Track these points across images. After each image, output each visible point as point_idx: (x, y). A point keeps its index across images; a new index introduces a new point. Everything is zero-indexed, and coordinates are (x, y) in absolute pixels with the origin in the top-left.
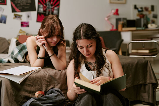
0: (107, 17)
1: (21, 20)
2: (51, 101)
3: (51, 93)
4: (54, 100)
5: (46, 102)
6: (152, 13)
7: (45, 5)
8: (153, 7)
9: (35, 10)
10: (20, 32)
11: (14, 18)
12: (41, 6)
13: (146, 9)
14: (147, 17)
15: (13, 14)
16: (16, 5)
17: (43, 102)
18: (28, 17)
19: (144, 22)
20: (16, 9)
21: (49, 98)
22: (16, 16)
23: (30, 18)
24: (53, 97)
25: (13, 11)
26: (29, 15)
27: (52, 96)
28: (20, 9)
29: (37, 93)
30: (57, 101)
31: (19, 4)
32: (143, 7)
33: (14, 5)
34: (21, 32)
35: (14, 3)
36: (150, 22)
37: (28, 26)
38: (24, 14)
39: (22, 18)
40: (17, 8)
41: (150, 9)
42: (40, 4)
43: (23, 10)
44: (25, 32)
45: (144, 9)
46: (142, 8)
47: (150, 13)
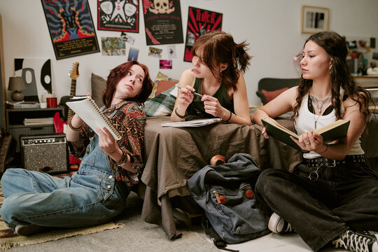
0: (297, 56)
1: (160, 56)
2: (236, 173)
3: (236, 160)
4: (241, 171)
5: (228, 173)
6: (373, 51)
7: (197, 34)
8: (373, 41)
9: (183, 42)
10: (158, 76)
11: (149, 55)
12: (192, 35)
13: (363, 44)
14: (362, 57)
15: (149, 46)
16: (153, 33)
17: (224, 173)
18: (171, 52)
19: (359, 65)
20: (154, 40)
21: (233, 168)
22: (152, 51)
23: (173, 54)
24: (240, 167)
25: (149, 42)
26: (173, 50)
27: (239, 164)
28: (158, 40)
29: (214, 157)
30: (247, 173)
31: (158, 31)
32: (358, 40)
33: (150, 34)
34: (160, 75)
35: (150, 30)
36: (369, 65)
37: (171, 68)
38: (165, 48)
39: (162, 54)
40: (155, 38)
41: (368, 44)
42: (189, 33)
43: (163, 42)
44: (166, 76)
45: (358, 44)
46: (354, 42)
47: (369, 51)
